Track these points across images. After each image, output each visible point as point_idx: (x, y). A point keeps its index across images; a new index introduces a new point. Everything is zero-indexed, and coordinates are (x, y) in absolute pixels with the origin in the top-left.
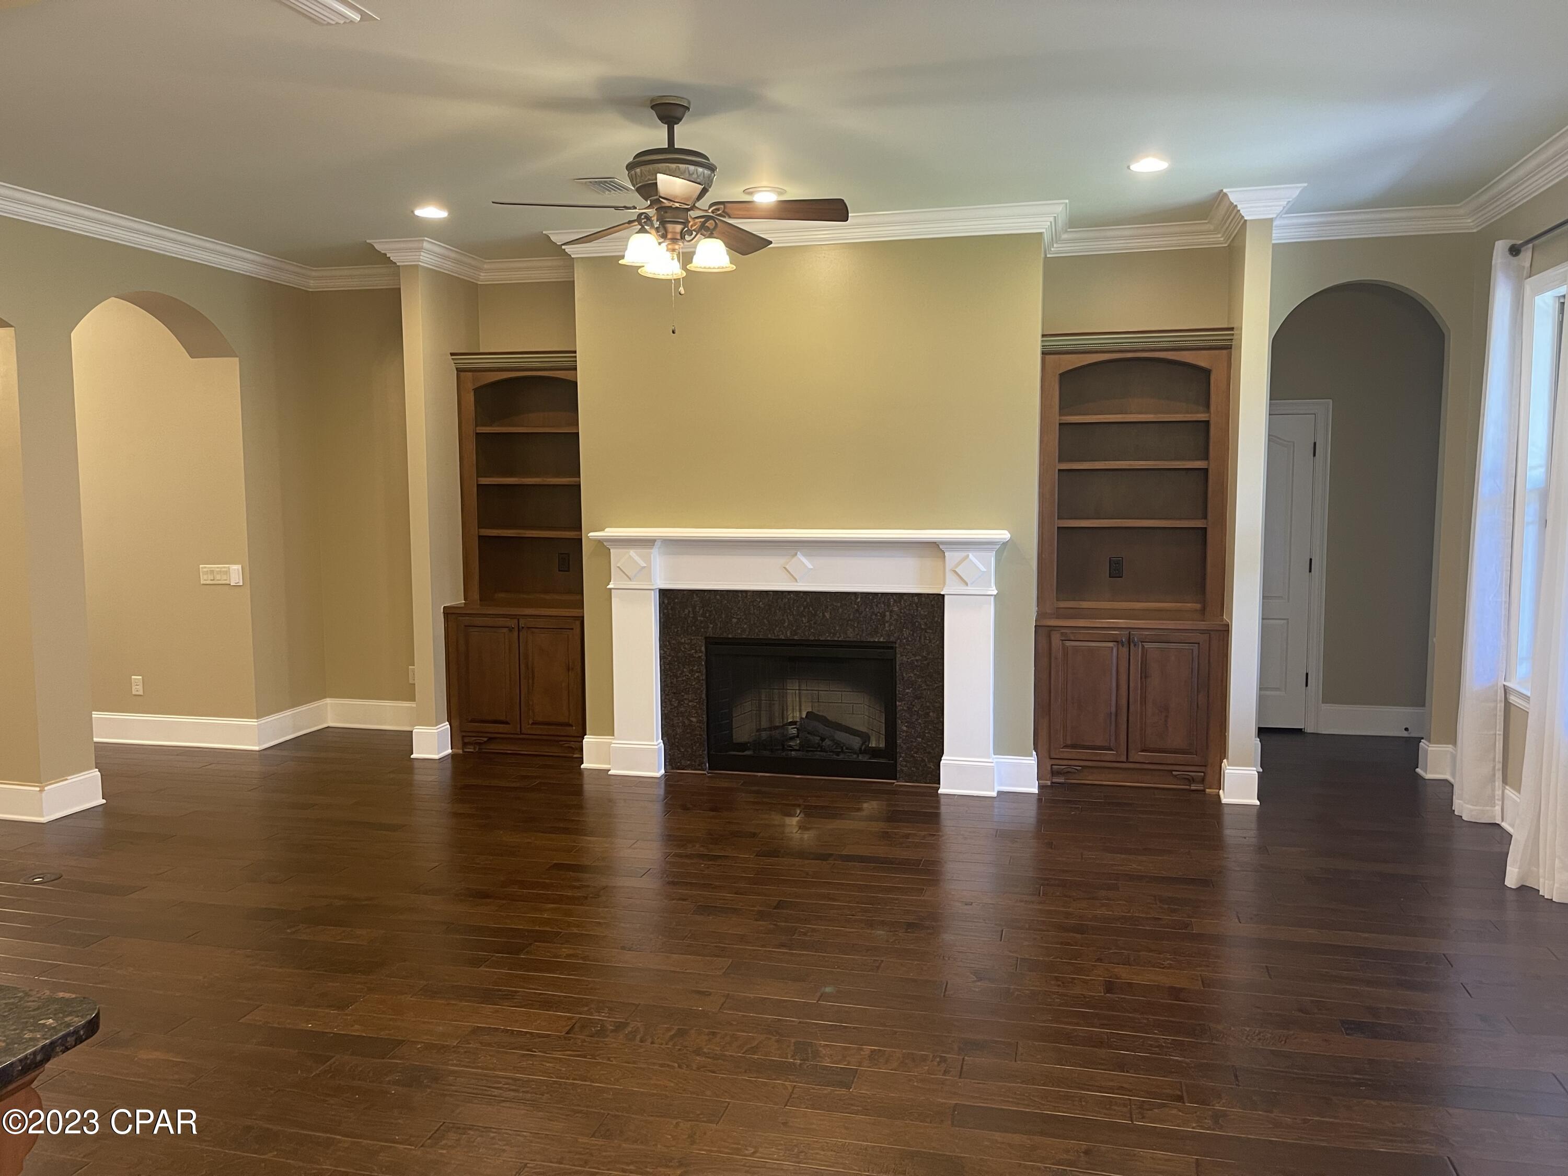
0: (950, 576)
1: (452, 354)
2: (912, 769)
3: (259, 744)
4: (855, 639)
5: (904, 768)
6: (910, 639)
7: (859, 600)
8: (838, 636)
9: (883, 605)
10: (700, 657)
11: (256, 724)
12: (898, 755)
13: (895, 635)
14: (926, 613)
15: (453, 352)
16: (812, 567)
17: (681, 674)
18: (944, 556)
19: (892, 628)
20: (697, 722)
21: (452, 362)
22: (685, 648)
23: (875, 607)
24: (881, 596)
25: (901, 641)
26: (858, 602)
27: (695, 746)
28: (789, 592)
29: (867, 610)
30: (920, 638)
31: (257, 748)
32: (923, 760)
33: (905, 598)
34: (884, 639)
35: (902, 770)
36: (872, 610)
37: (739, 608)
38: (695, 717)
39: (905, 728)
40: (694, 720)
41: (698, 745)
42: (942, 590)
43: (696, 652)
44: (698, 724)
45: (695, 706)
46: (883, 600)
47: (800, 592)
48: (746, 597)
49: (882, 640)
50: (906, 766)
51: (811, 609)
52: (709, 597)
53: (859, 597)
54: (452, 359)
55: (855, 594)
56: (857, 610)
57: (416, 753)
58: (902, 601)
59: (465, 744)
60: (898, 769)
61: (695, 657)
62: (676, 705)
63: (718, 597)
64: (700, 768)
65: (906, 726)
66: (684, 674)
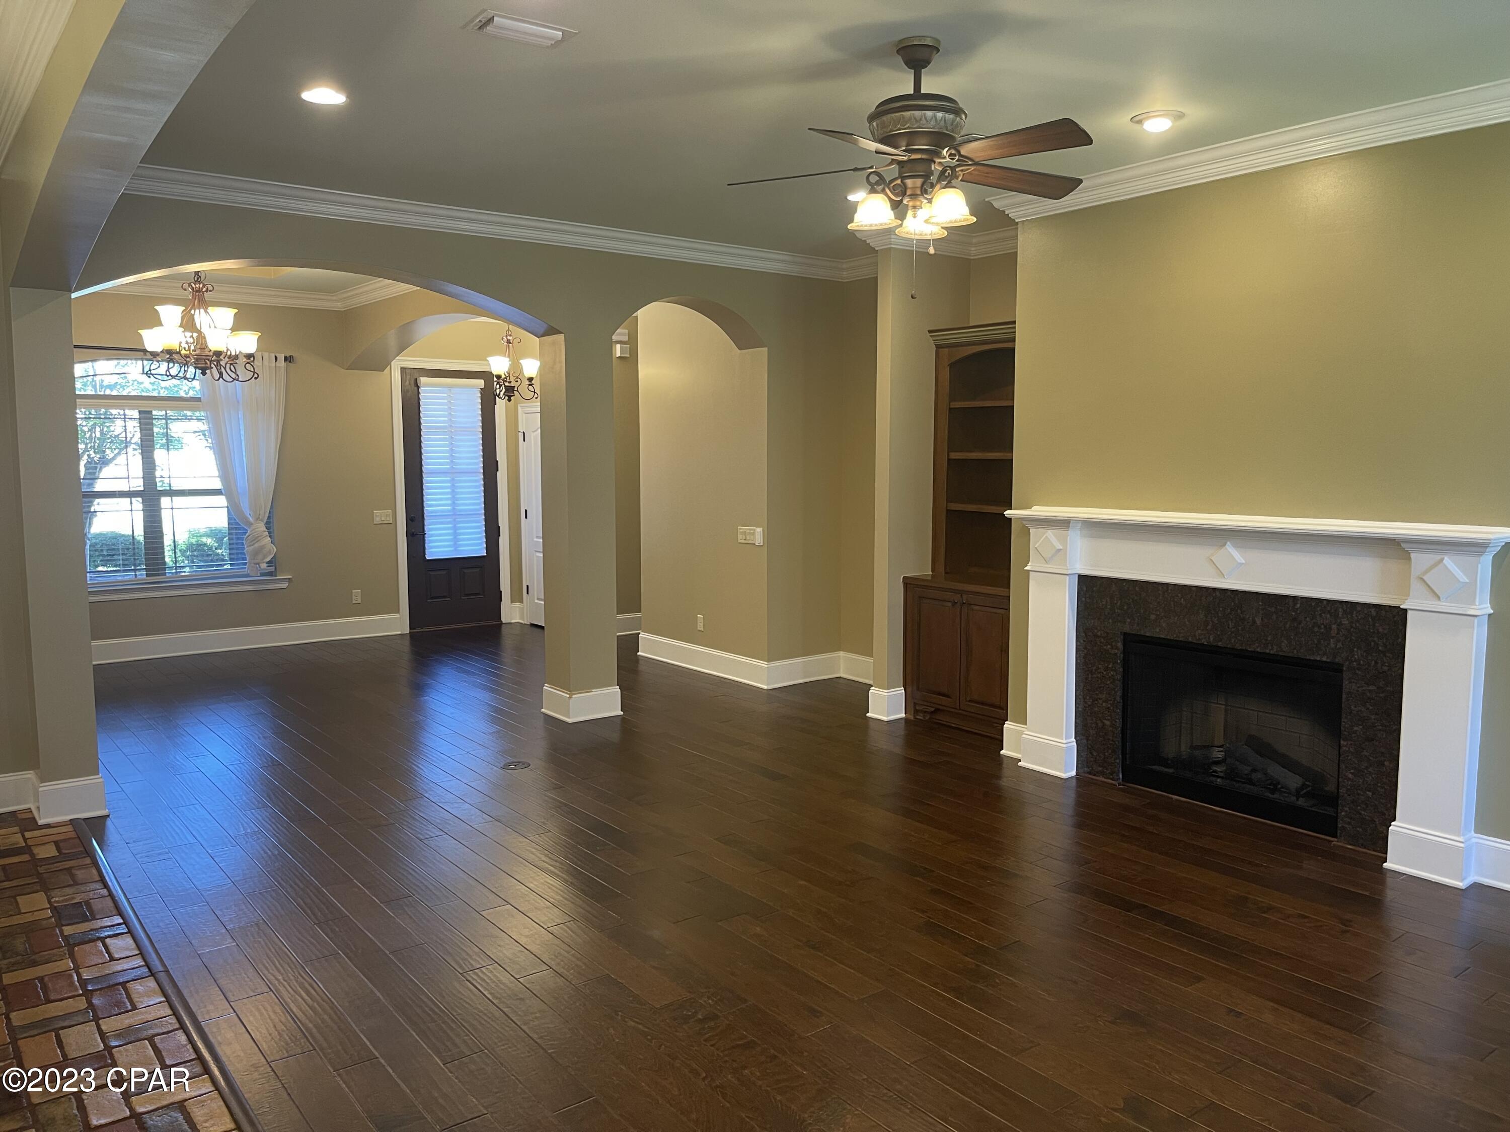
0: (1415, 585)
1: (930, 332)
2: (1358, 829)
3: (768, 685)
4: (1290, 655)
5: (1347, 826)
6: (1362, 662)
7: (1298, 606)
8: (1270, 648)
9: (1328, 616)
10: (1116, 654)
11: (766, 666)
12: (1340, 808)
13: (1342, 655)
14: (1386, 632)
15: (931, 329)
16: (1244, 562)
17: (1096, 670)
18: (1410, 559)
19: (1339, 645)
20: (1110, 726)
21: (931, 339)
22: (1101, 642)
23: (1318, 617)
24: (1327, 604)
25: (1350, 663)
26: (1297, 609)
27: (1108, 751)
28: (1215, 590)
29: (1308, 619)
30: (1376, 663)
31: (765, 687)
32: (1373, 821)
33: (1359, 608)
34: (1327, 658)
35: (1343, 828)
36: (1314, 621)
37: (1159, 602)
38: (1108, 720)
39: (1350, 776)
40: (1107, 723)
41: (1110, 751)
42: (1404, 603)
43: (1112, 648)
44: (1111, 728)
45: (1108, 708)
46: (1329, 609)
47: (1227, 590)
48: (1167, 590)
49: (1324, 659)
50: (1349, 823)
51: (1239, 611)
52: (1128, 588)
53: (1299, 602)
54: (931, 336)
55: (1294, 598)
56: (1295, 619)
57: (871, 713)
58: (1355, 612)
59: (916, 712)
60: (1340, 825)
61: (1110, 654)
62: (1090, 703)
63: (1137, 589)
64: (1111, 777)
65: (1352, 774)
66: (1099, 671)
